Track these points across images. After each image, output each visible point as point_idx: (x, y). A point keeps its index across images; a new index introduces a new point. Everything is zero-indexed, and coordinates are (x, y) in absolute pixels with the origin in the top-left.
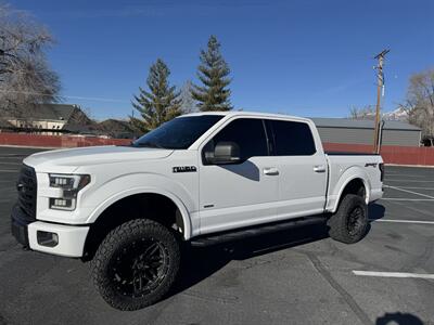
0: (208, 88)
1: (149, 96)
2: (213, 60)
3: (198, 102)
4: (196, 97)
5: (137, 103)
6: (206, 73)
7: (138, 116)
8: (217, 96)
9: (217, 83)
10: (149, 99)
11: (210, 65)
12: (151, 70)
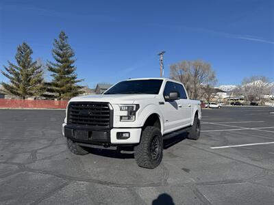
0: (59, 64)
1: (16, 67)
2: (64, 47)
3: (53, 73)
4: (51, 69)
5: (6, 72)
6: (58, 55)
7: (8, 81)
8: (67, 69)
9: (67, 61)
10: (16, 70)
11: (61, 50)
12: (19, 49)
